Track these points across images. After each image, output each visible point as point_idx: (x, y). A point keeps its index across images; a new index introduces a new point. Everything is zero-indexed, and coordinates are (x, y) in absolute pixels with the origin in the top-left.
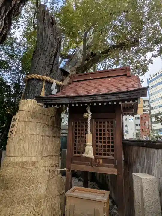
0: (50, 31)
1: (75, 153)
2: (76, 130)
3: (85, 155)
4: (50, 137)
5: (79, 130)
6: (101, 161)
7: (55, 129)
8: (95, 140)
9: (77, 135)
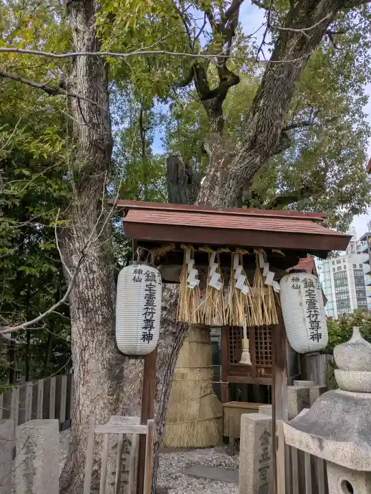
0: (187, 194)
1: (231, 362)
2: (231, 334)
3: (241, 362)
4: (198, 343)
5: (235, 334)
6: (263, 370)
7: (204, 332)
8: (254, 345)
9: (233, 340)
